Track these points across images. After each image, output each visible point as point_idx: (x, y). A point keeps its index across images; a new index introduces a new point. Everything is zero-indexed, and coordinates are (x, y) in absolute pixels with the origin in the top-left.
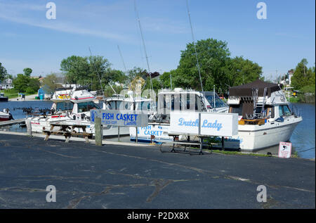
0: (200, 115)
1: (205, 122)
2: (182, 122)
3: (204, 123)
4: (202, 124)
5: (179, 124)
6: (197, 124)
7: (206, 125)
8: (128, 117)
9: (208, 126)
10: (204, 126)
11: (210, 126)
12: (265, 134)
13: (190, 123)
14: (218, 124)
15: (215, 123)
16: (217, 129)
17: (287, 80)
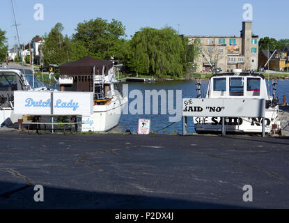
0: (52, 94)
2: (30, 102)
3: (58, 102)
4: (54, 104)
5: (26, 106)
6: (49, 105)
7: (59, 105)
9: (62, 106)
10: (57, 106)
11: (64, 105)
12: (111, 114)
13: (40, 104)
14: (74, 103)
15: (71, 103)
16: (72, 108)
17: (32, 50)
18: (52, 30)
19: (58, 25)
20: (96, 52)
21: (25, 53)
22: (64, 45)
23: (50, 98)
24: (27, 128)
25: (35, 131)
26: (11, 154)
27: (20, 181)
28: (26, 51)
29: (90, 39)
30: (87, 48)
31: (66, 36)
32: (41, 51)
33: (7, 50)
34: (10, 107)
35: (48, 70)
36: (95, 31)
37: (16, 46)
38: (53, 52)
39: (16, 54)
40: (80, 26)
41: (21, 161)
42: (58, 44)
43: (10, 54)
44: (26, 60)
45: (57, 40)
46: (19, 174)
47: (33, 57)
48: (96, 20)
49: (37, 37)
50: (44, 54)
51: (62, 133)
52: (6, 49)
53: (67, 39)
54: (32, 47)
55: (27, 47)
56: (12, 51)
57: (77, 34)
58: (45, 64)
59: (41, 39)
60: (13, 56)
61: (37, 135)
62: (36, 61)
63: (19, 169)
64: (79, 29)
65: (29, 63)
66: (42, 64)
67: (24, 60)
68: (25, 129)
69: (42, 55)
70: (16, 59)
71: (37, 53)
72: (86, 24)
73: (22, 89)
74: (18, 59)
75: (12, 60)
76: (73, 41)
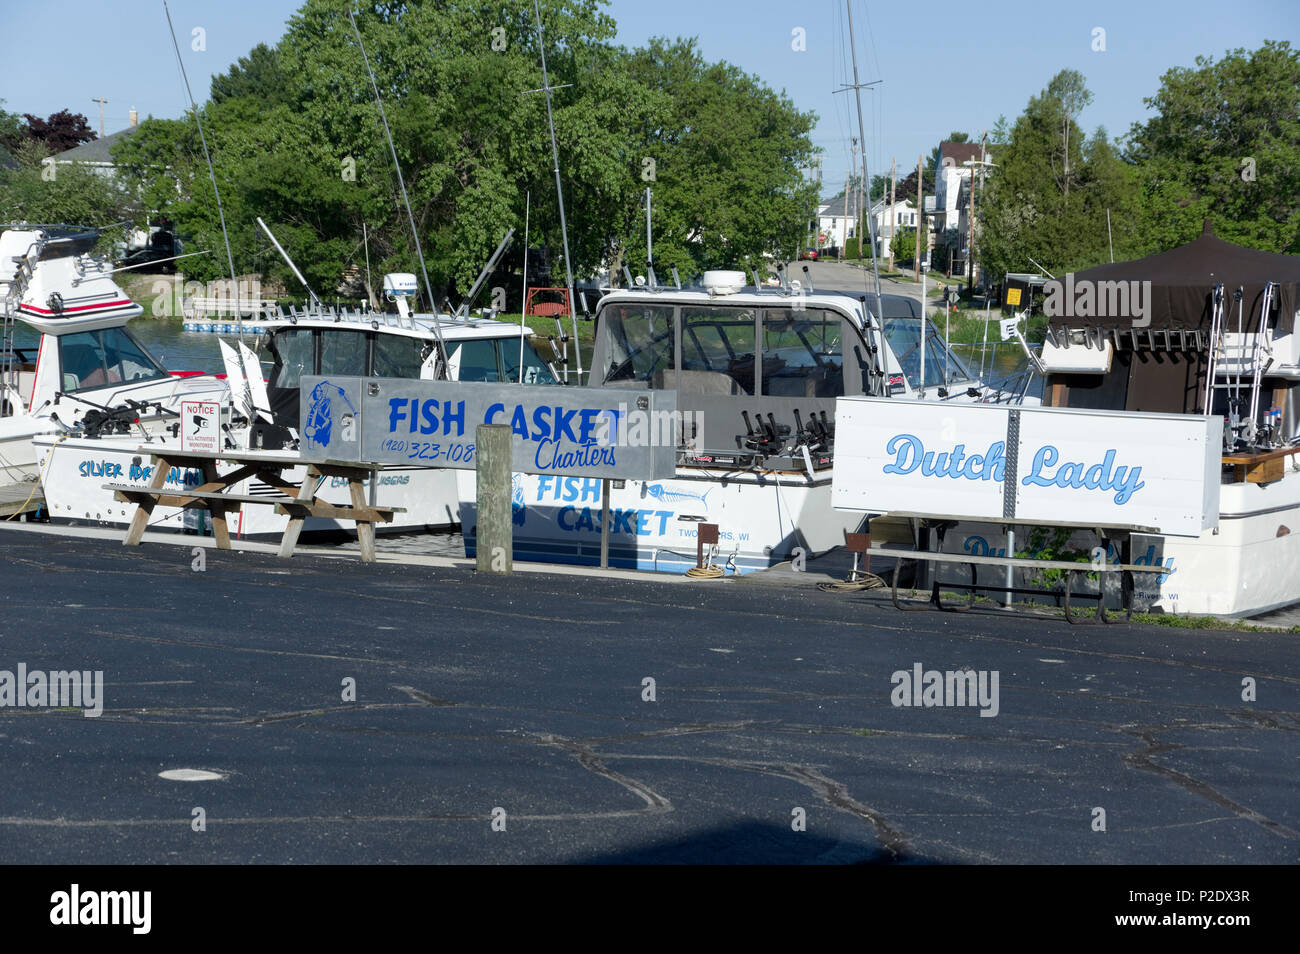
0: (1014, 421)
1: (1046, 456)
2: (907, 454)
3: (1040, 460)
4: (1024, 468)
5: (887, 469)
6: (997, 469)
7: (1048, 473)
8: (563, 423)
9: (1060, 481)
10: (1034, 478)
11: (1074, 477)
12: (1283, 531)
13: (953, 464)
14: (1122, 469)
15: (1104, 467)
16: (1112, 493)
17: (930, 202)
18: (1034, 105)
19: (1065, 84)
20: (1247, 213)
21: (893, 216)
22: (1085, 177)
23: (1003, 436)
24: (886, 576)
25: (923, 595)
26: (810, 696)
27: (848, 832)
28: (902, 207)
29: (1220, 151)
30: (1202, 192)
31: (1101, 134)
32: (970, 207)
33: (815, 202)
34: (803, 471)
35: (999, 302)
36: (1249, 109)
37: (854, 182)
38: (1029, 211)
39: (851, 223)
40: (1172, 82)
41: (859, 732)
42: (1054, 172)
43: (825, 224)
44: (898, 249)
45: (1054, 155)
46: (845, 796)
47: (931, 238)
48: (1262, 55)
49: (958, 139)
50: (985, 220)
51: (1052, 612)
52: (810, 196)
53: (1101, 148)
54: (929, 188)
55: (907, 190)
56: (837, 207)
57: (1153, 123)
58: (989, 271)
59: (974, 150)
60: (837, 230)
61: (935, 615)
62: (945, 259)
63: (843, 770)
64: (1165, 101)
65: (908, 264)
66: (973, 271)
67: (887, 252)
68: (876, 582)
69: (976, 228)
70: (851, 244)
71: (952, 219)
72: (1203, 73)
73: (866, 390)
74: (862, 247)
75: (833, 252)
76: (1136, 159)
